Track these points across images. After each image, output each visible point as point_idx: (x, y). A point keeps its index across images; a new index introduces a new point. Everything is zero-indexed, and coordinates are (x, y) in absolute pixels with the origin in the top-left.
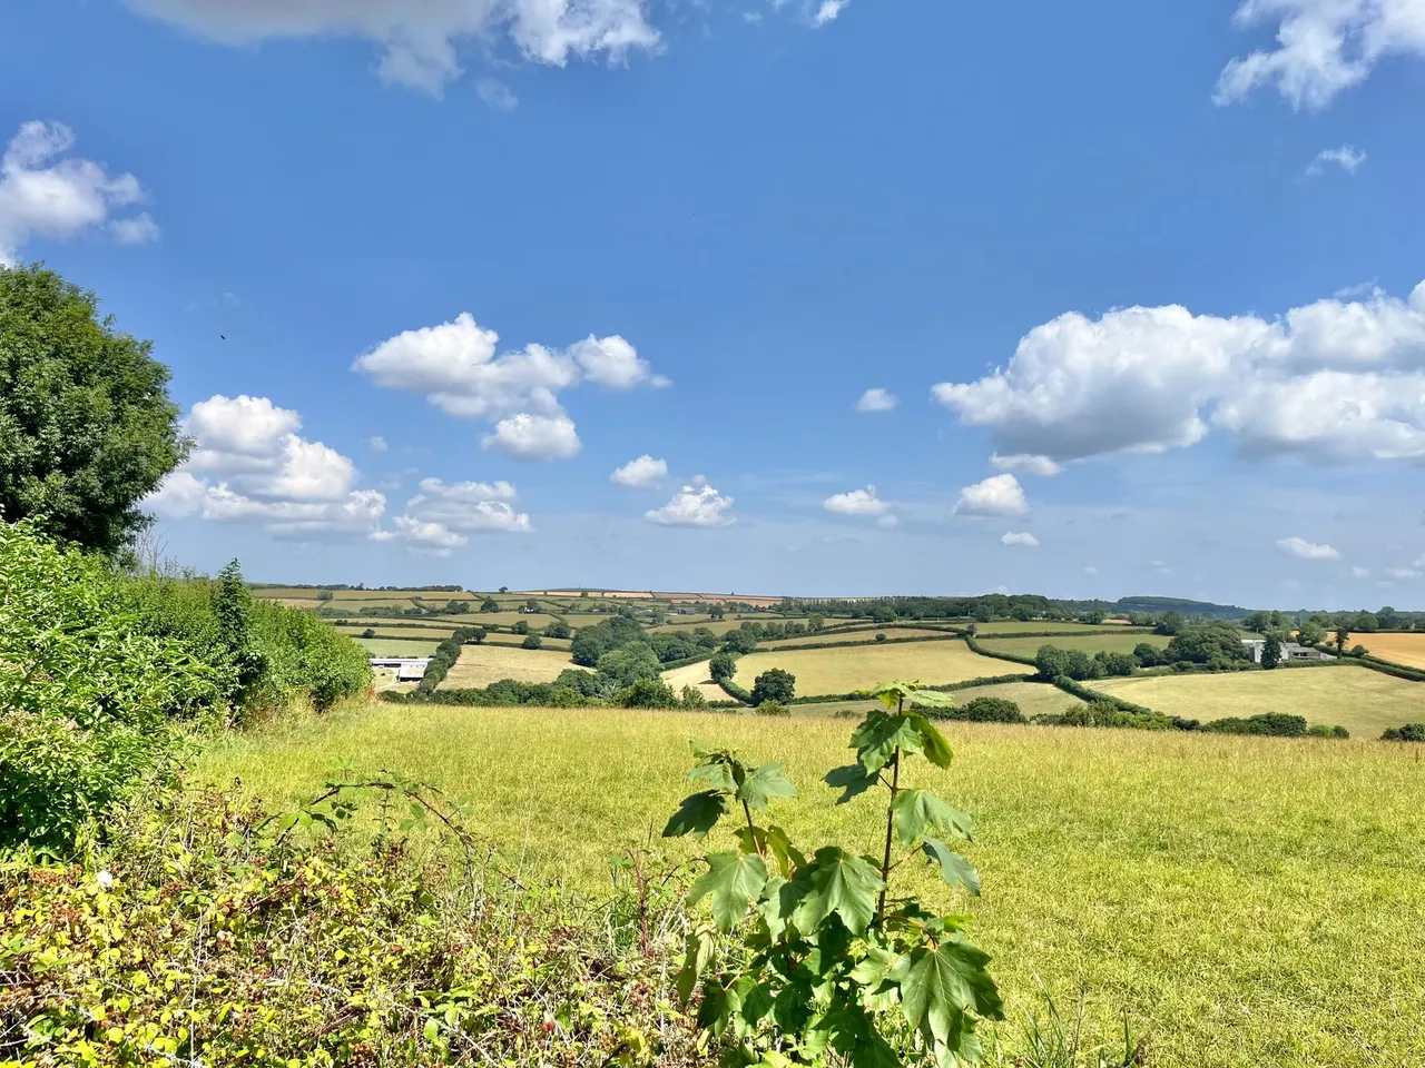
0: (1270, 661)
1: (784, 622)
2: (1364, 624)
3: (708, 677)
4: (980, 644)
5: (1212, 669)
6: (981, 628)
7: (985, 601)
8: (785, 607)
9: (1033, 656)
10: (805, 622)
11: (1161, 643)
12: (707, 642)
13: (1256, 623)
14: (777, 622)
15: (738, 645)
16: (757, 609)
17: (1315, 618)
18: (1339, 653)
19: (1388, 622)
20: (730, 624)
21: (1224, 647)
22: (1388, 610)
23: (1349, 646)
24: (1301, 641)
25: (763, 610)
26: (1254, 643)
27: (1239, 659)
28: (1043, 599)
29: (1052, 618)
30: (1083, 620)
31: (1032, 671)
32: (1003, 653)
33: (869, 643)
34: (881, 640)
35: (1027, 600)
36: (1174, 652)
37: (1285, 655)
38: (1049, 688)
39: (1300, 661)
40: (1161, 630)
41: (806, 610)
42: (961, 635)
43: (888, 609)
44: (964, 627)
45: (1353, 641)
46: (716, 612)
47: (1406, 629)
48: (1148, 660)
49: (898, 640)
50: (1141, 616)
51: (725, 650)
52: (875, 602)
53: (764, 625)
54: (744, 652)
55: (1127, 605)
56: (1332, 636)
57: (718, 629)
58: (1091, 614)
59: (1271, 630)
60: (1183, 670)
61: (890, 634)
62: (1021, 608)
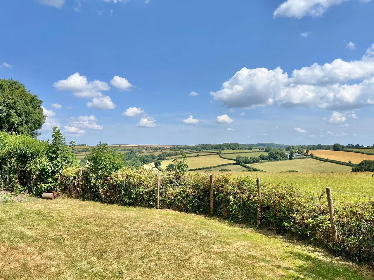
0: (291, 158)
1: (173, 152)
2: (313, 148)
3: (154, 166)
4: (222, 156)
5: (278, 160)
6: (223, 152)
7: (224, 145)
8: (174, 148)
9: (235, 158)
10: (179, 152)
11: (266, 154)
12: (153, 157)
13: (288, 149)
14: (172, 152)
15: (161, 158)
16: (166, 149)
17: (302, 147)
18: (307, 155)
19: (319, 148)
20: (159, 153)
21: (280, 155)
22: (320, 145)
23: (309, 154)
24: (298, 153)
25: (168, 149)
26: (287, 153)
27: (284, 157)
28: (238, 144)
29: (240, 149)
30: (247, 149)
31: (235, 162)
32: (228, 158)
33: (195, 156)
34: (198, 155)
35: (234, 144)
36: (269, 157)
37: (294, 156)
38: (239, 166)
39: (298, 158)
40: (266, 151)
41: (179, 148)
42: (218, 154)
43: (200, 148)
44: (218, 152)
45: (310, 152)
46: (155, 150)
47: (323, 149)
48: (263, 158)
49: (202, 155)
50: (261, 148)
51: (158, 159)
52: (196, 146)
53: (168, 153)
54: (163, 160)
55: (258, 145)
56: (305, 151)
57: (156, 154)
58: (250, 148)
59: (292, 150)
60: (271, 160)
61: (200, 154)
62: (232, 147)
